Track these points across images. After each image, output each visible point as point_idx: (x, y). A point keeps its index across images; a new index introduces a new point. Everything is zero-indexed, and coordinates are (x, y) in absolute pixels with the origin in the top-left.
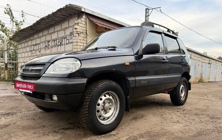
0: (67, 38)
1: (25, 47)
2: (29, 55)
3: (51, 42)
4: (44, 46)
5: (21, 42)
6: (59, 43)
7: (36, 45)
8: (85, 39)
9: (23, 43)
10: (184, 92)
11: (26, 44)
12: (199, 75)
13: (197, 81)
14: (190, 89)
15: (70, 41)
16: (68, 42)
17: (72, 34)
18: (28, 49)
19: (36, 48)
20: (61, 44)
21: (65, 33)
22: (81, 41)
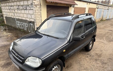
0: (30, 6)
1: (5, 6)
2: (9, 11)
3: (20, 6)
4: (17, 8)
5: (2, 2)
6: (25, 8)
7: (12, 6)
8: (40, 8)
9: (3, 3)
10: (91, 45)
11: (6, 5)
12: (102, 16)
13: (100, 20)
14: (95, 41)
15: (32, 8)
16: (30, 9)
17: (32, 4)
18: (7, 8)
19: (12, 8)
20: (26, 9)
21: (28, 3)
22: (38, 10)
